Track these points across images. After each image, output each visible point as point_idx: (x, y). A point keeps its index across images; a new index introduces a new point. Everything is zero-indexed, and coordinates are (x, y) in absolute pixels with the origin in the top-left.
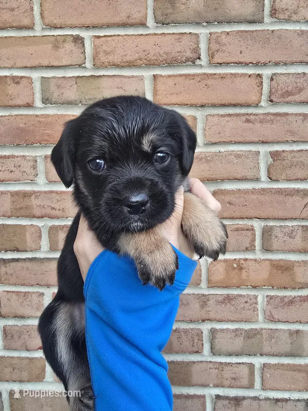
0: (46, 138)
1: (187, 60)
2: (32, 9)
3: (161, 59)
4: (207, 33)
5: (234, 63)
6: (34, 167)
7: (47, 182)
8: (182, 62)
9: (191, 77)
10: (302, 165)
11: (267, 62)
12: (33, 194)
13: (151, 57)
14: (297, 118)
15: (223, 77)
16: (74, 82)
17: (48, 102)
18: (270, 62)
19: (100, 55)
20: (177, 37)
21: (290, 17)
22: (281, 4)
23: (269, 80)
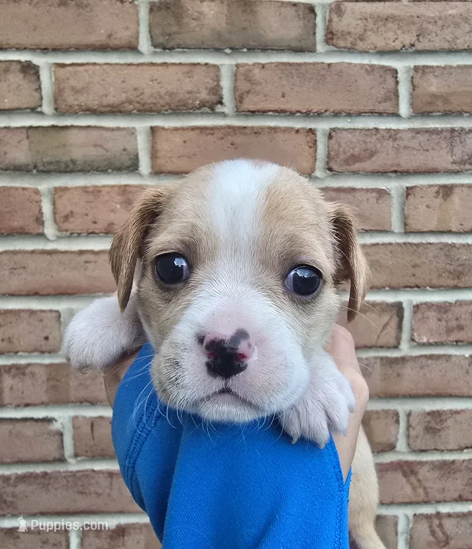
1: (203, 105)
3: (162, 102)
4: (231, 65)
5: (273, 111)
8: (194, 108)
9: (208, 131)
10: (378, 266)
11: (323, 111)
13: (147, 99)
14: (369, 195)
15: (257, 132)
16: (24, 136)
18: (326, 111)
19: (66, 94)
20: (186, 69)
21: (353, 44)
22: (340, 25)
23: (327, 139)
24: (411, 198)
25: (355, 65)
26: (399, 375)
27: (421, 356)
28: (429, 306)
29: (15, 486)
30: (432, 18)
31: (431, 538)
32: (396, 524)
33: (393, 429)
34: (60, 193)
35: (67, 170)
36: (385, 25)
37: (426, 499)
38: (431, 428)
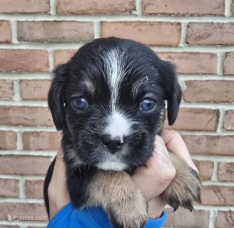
0: (21, 67)
1: (126, 10)
3: (106, 9)
5: (160, 14)
6: (12, 88)
7: (21, 99)
8: (122, 12)
9: (128, 24)
10: (208, 91)
11: (186, 14)
12: (11, 108)
13: (99, 8)
14: (206, 56)
15: (152, 24)
16: (42, 25)
17: (22, 40)
18: (187, 14)
19: (61, 5)
23: (187, 27)
24: (228, 58)
26: (215, 144)
27: (227, 136)
28: (233, 111)
29: (34, 185)
31: (226, 222)
32: (209, 214)
33: (210, 170)
34: (57, 53)
35: (61, 42)
37: (225, 204)
38: (230, 171)
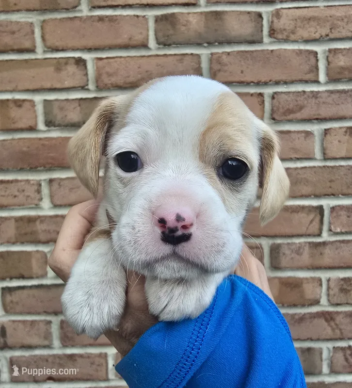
0: (50, 161)
2: (33, 32)
4: (208, 54)
5: (235, 82)
6: (39, 191)
7: (52, 206)
10: (307, 182)
11: (268, 81)
12: (38, 218)
14: (299, 135)
16: (77, 104)
17: (51, 125)
18: (270, 81)
19: (103, 77)
20: (179, 58)
21: (288, 36)
22: (279, 24)
23: (271, 99)
24: (328, 137)
25: (289, 50)
26: (321, 254)
27: (336, 241)
28: (341, 207)
30: (340, 17)
31: (345, 363)
32: (321, 353)
33: (318, 290)
36: (308, 23)
37: (341, 337)
38: (344, 289)
